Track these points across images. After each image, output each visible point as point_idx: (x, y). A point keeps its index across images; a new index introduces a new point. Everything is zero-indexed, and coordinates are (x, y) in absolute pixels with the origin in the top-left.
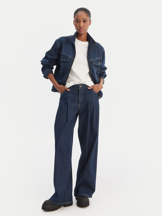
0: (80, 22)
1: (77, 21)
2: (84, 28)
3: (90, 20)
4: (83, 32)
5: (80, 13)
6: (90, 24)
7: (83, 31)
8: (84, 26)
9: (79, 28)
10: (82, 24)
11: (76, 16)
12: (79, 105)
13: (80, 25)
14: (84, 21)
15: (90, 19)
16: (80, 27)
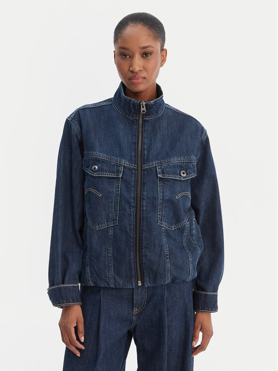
0: (132, 57)
1: (123, 54)
2: (144, 74)
3: (162, 50)
4: (141, 87)
5: (130, 30)
6: (164, 61)
7: (141, 83)
8: (145, 69)
9: (130, 75)
10: (138, 63)
11: (119, 41)
12: (136, 310)
13: (131, 66)
14: (146, 54)
15: (163, 45)
16: (132, 72)
